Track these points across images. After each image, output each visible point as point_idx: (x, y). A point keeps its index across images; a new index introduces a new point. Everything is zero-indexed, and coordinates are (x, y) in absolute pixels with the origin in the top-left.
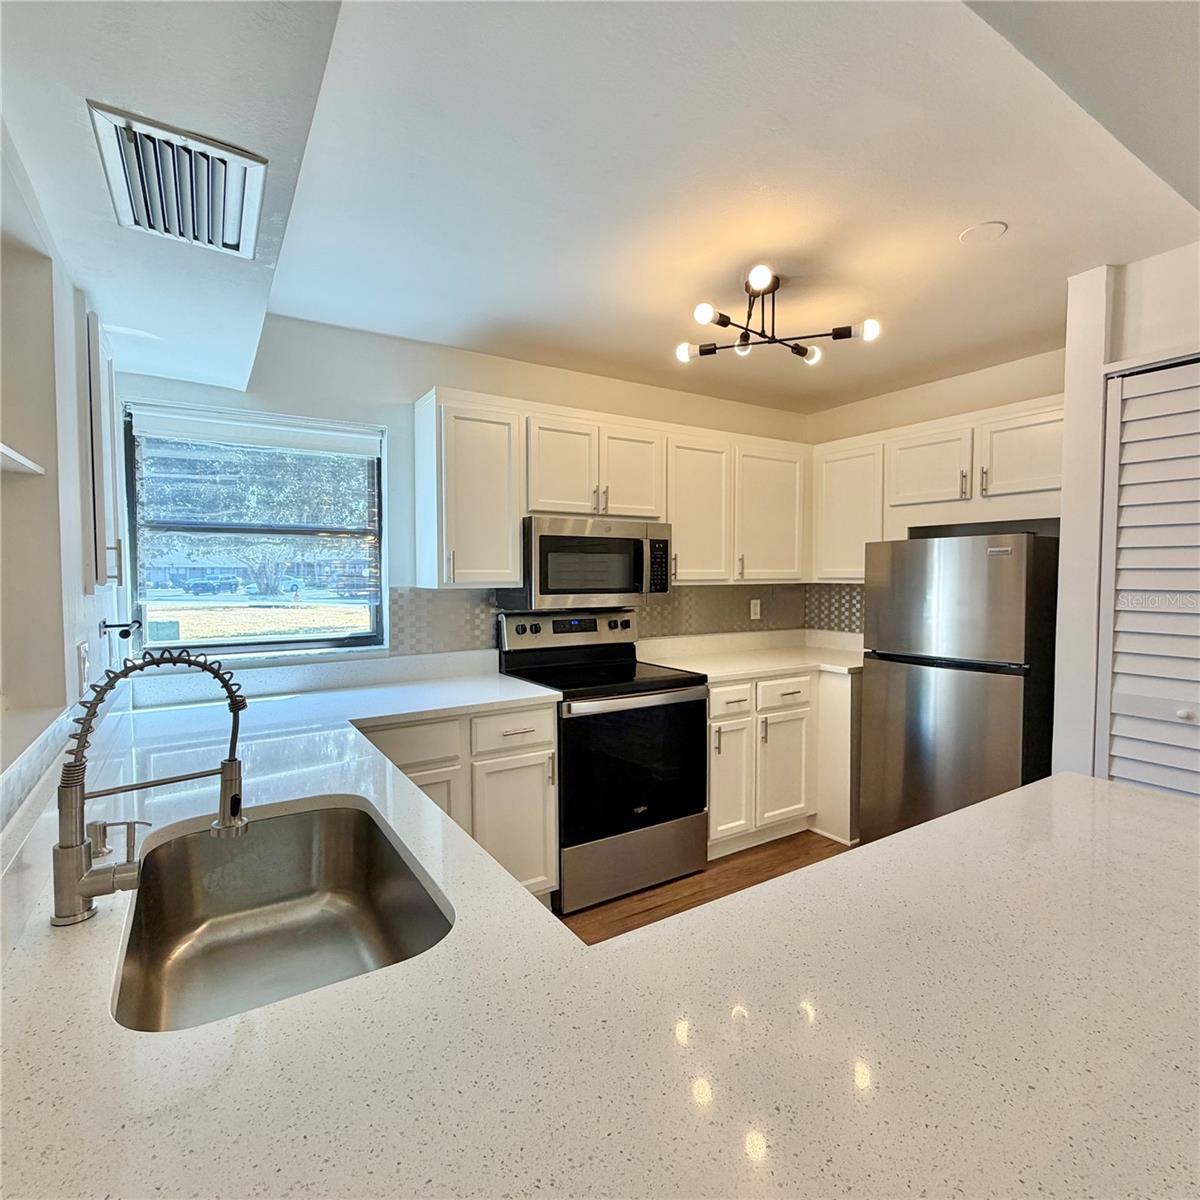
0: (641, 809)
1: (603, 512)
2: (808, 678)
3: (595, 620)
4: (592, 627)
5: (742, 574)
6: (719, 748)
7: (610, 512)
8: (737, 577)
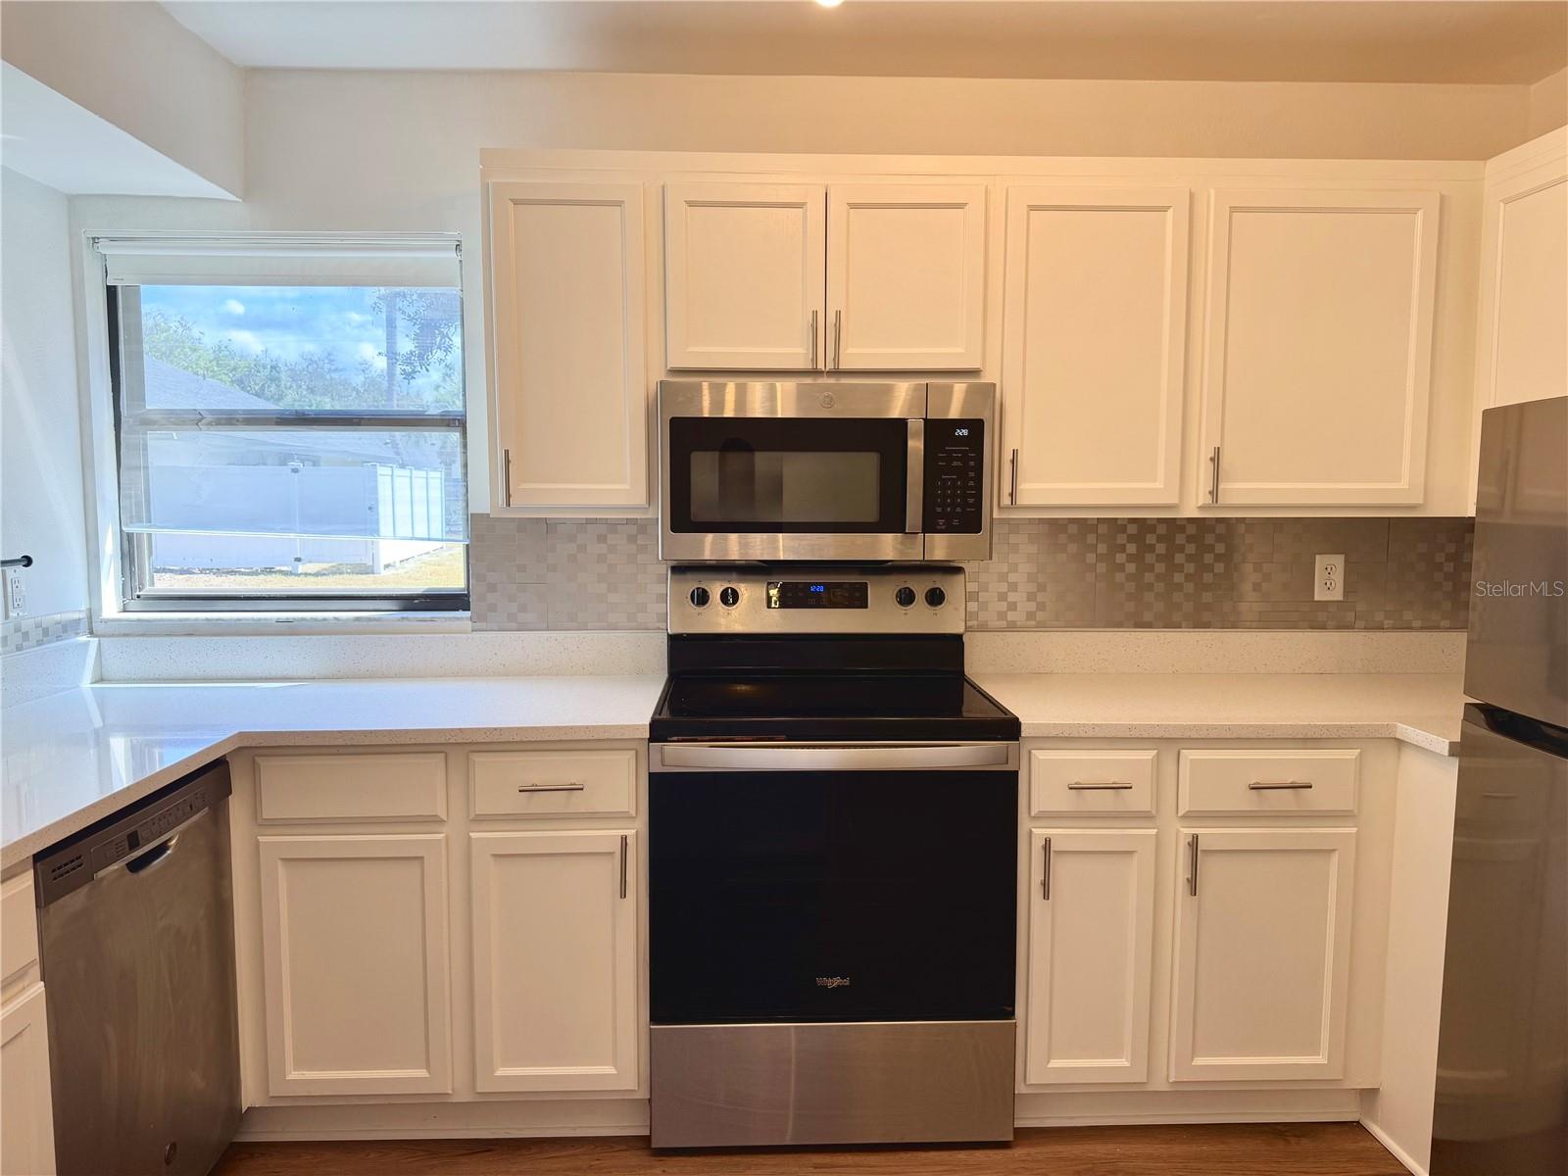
0: (835, 982)
1: (830, 366)
2: (1352, 754)
3: (863, 589)
4: (857, 599)
5: (1214, 493)
6: (1045, 885)
7: (843, 366)
8: (1204, 498)
